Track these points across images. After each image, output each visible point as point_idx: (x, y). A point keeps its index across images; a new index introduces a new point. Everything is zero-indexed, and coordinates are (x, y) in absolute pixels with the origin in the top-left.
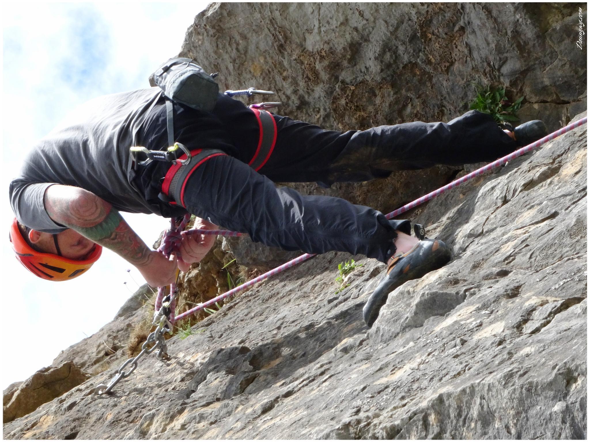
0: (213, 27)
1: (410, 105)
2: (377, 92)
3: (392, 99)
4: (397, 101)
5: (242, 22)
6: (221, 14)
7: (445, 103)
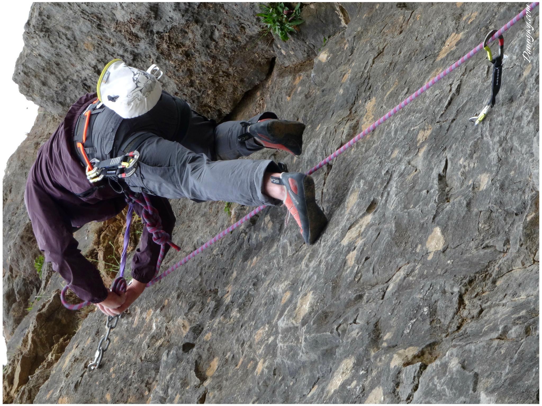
0: (42, 31)
1: (216, 30)
2: (187, 30)
3: (200, 32)
4: (205, 32)
5: (61, 20)
6: (43, 20)
7: (242, 21)
